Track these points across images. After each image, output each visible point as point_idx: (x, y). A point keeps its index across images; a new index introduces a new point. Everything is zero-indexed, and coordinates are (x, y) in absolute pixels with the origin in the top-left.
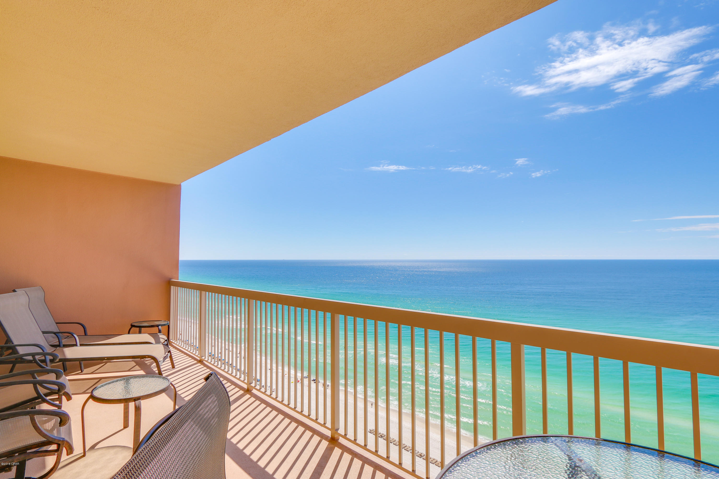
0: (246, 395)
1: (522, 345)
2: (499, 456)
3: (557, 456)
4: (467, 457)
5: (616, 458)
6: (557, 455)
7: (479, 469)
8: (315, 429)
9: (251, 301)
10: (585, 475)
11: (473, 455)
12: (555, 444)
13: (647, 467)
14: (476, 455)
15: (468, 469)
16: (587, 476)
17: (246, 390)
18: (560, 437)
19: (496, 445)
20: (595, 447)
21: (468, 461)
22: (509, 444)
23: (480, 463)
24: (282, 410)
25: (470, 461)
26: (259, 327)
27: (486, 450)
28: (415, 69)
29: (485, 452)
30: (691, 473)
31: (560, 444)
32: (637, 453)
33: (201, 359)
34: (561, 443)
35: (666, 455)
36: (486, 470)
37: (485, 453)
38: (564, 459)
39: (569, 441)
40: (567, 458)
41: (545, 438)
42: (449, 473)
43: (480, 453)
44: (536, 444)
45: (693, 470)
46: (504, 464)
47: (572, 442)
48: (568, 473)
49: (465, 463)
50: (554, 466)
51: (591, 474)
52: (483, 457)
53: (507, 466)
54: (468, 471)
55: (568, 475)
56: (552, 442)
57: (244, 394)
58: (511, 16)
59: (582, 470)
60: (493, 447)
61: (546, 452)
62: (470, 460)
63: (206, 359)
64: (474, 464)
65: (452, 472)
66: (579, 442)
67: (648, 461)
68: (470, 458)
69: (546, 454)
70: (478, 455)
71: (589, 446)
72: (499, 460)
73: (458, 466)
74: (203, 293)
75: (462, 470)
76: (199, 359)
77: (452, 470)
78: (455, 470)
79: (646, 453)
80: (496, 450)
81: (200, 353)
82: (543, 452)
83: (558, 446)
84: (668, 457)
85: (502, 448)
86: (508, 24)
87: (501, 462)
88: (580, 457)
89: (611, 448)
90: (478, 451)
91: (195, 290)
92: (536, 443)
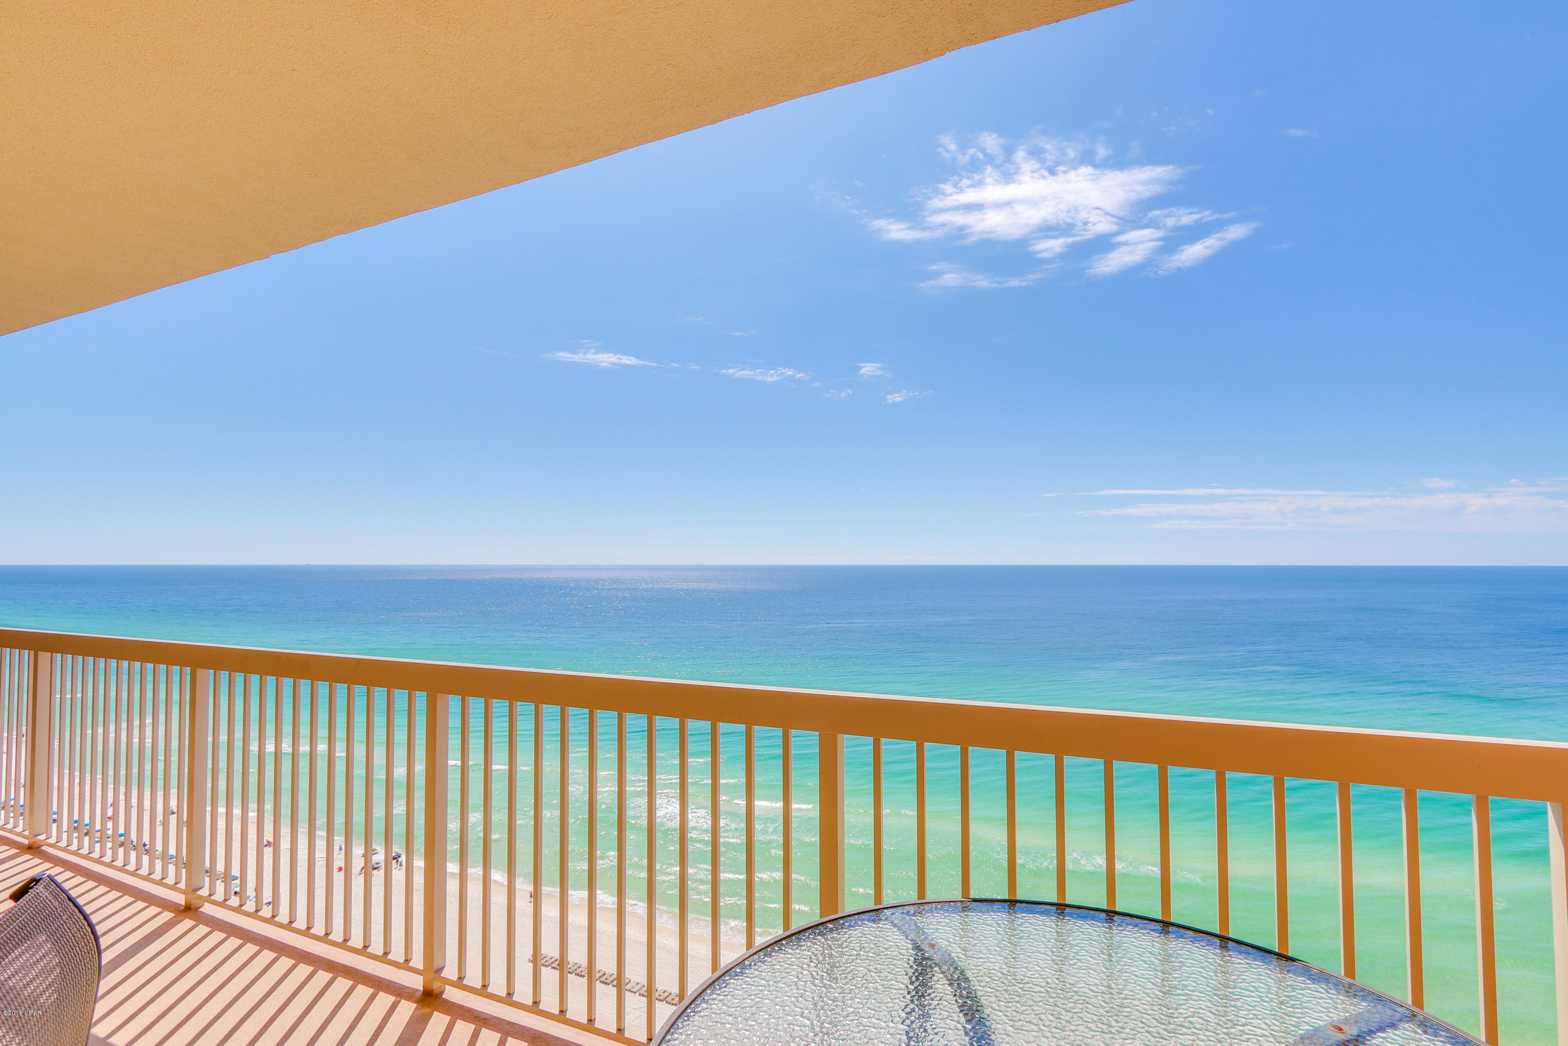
0: (181, 921)
1: (839, 736)
2: (787, 966)
3: (893, 946)
4: (723, 978)
5: (991, 930)
6: (892, 944)
7: (746, 998)
8: (381, 978)
9: (200, 672)
10: (938, 973)
11: (736, 972)
12: (892, 922)
13: (1037, 937)
14: (741, 972)
15: (724, 1005)
16: (943, 972)
17: (183, 908)
18: (901, 908)
19: (782, 944)
20: (959, 916)
21: (725, 987)
22: (808, 937)
23: (749, 986)
24: (289, 946)
25: (728, 987)
26: (223, 738)
27: (762, 957)
28: (638, 145)
29: (760, 962)
30: (1099, 935)
31: (901, 921)
32: (1023, 915)
33: (34, 840)
34: (901, 918)
35: (1068, 910)
36: (760, 998)
37: (760, 964)
38: (905, 948)
39: (915, 913)
40: (910, 945)
41: (875, 913)
42: (685, 1020)
43: (750, 965)
44: (857, 927)
45: (1102, 928)
46: (796, 980)
47: (919, 913)
48: (910, 974)
49: (718, 992)
50: (887, 965)
51: (949, 969)
52: (757, 972)
53: (801, 983)
54: (724, 1007)
55: (910, 978)
56: (886, 919)
57: (176, 919)
58: (834, 75)
59: (934, 963)
60: (777, 948)
61: (874, 940)
62: (730, 983)
63: (53, 840)
64: (737, 992)
65: (691, 1016)
66: (932, 912)
67: (1039, 925)
68: (730, 979)
69: (874, 944)
70: (747, 971)
71: (948, 916)
72: (787, 973)
73: (704, 1001)
74: (44, 657)
75: (711, 1009)
76: (26, 842)
77: (691, 1012)
78: (697, 1012)
79: (1037, 913)
80: (782, 953)
81: (31, 825)
82: (869, 941)
83: (895, 926)
84: (1071, 915)
85: (794, 948)
86: (828, 89)
87: (790, 977)
88: (932, 939)
89: (983, 912)
90: (746, 963)
91: (17, 650)
92: (859, 926)
